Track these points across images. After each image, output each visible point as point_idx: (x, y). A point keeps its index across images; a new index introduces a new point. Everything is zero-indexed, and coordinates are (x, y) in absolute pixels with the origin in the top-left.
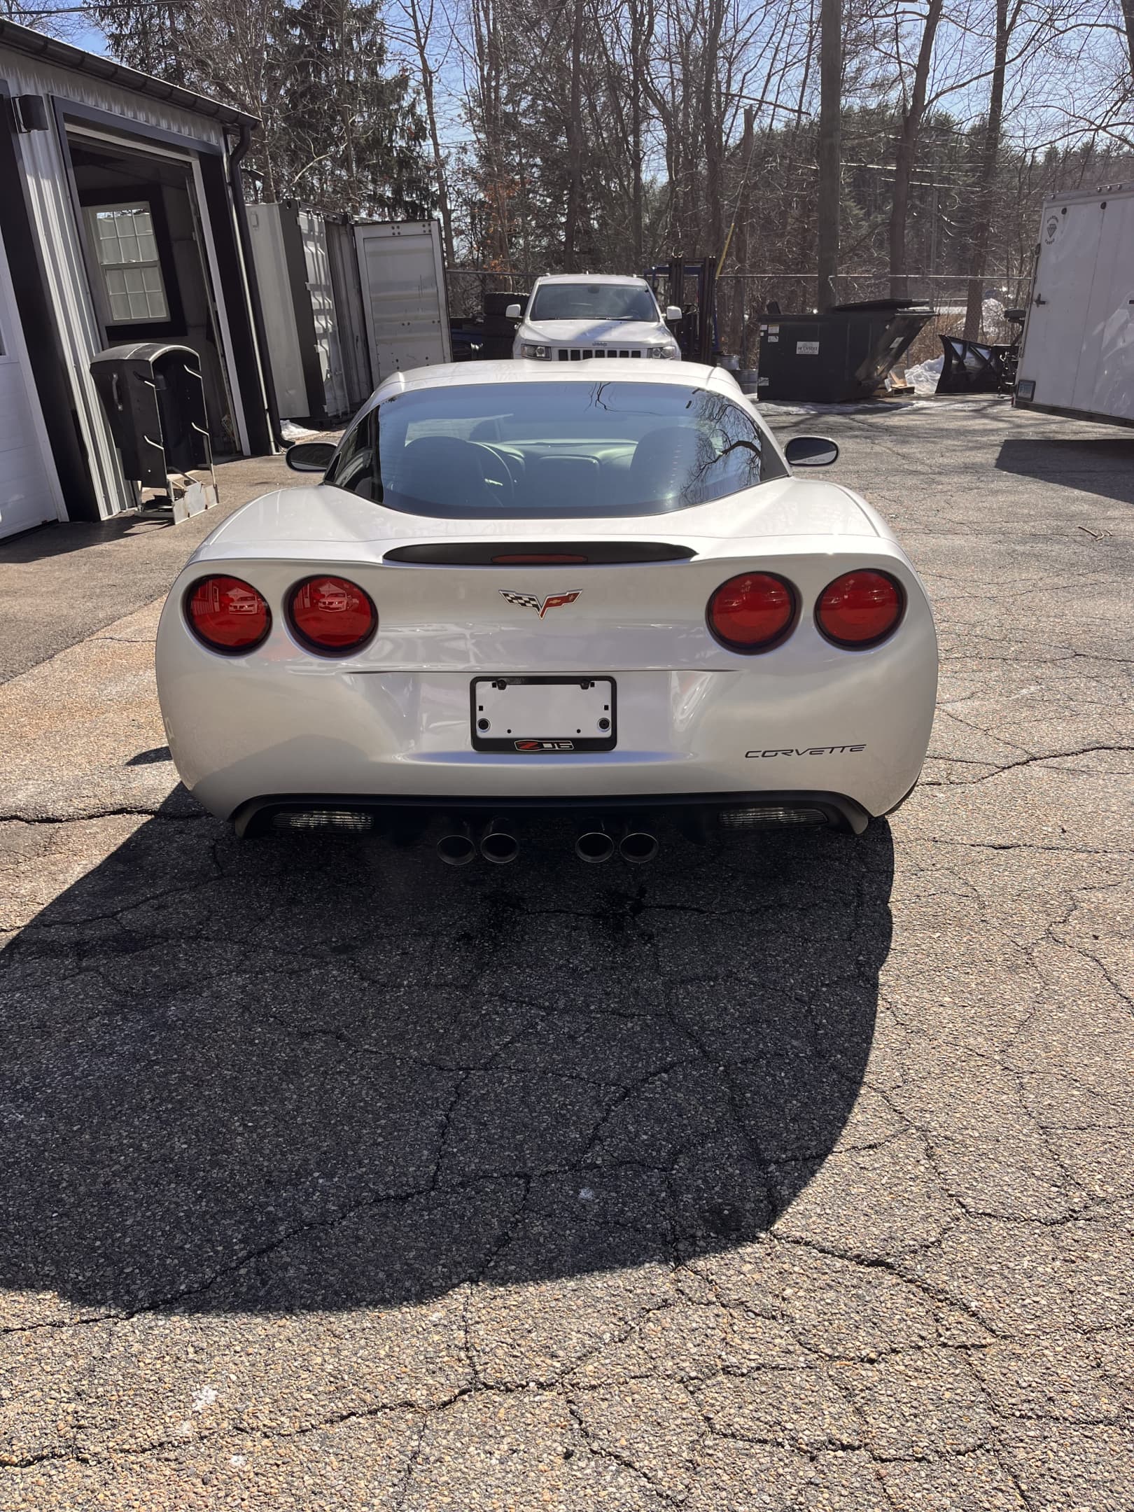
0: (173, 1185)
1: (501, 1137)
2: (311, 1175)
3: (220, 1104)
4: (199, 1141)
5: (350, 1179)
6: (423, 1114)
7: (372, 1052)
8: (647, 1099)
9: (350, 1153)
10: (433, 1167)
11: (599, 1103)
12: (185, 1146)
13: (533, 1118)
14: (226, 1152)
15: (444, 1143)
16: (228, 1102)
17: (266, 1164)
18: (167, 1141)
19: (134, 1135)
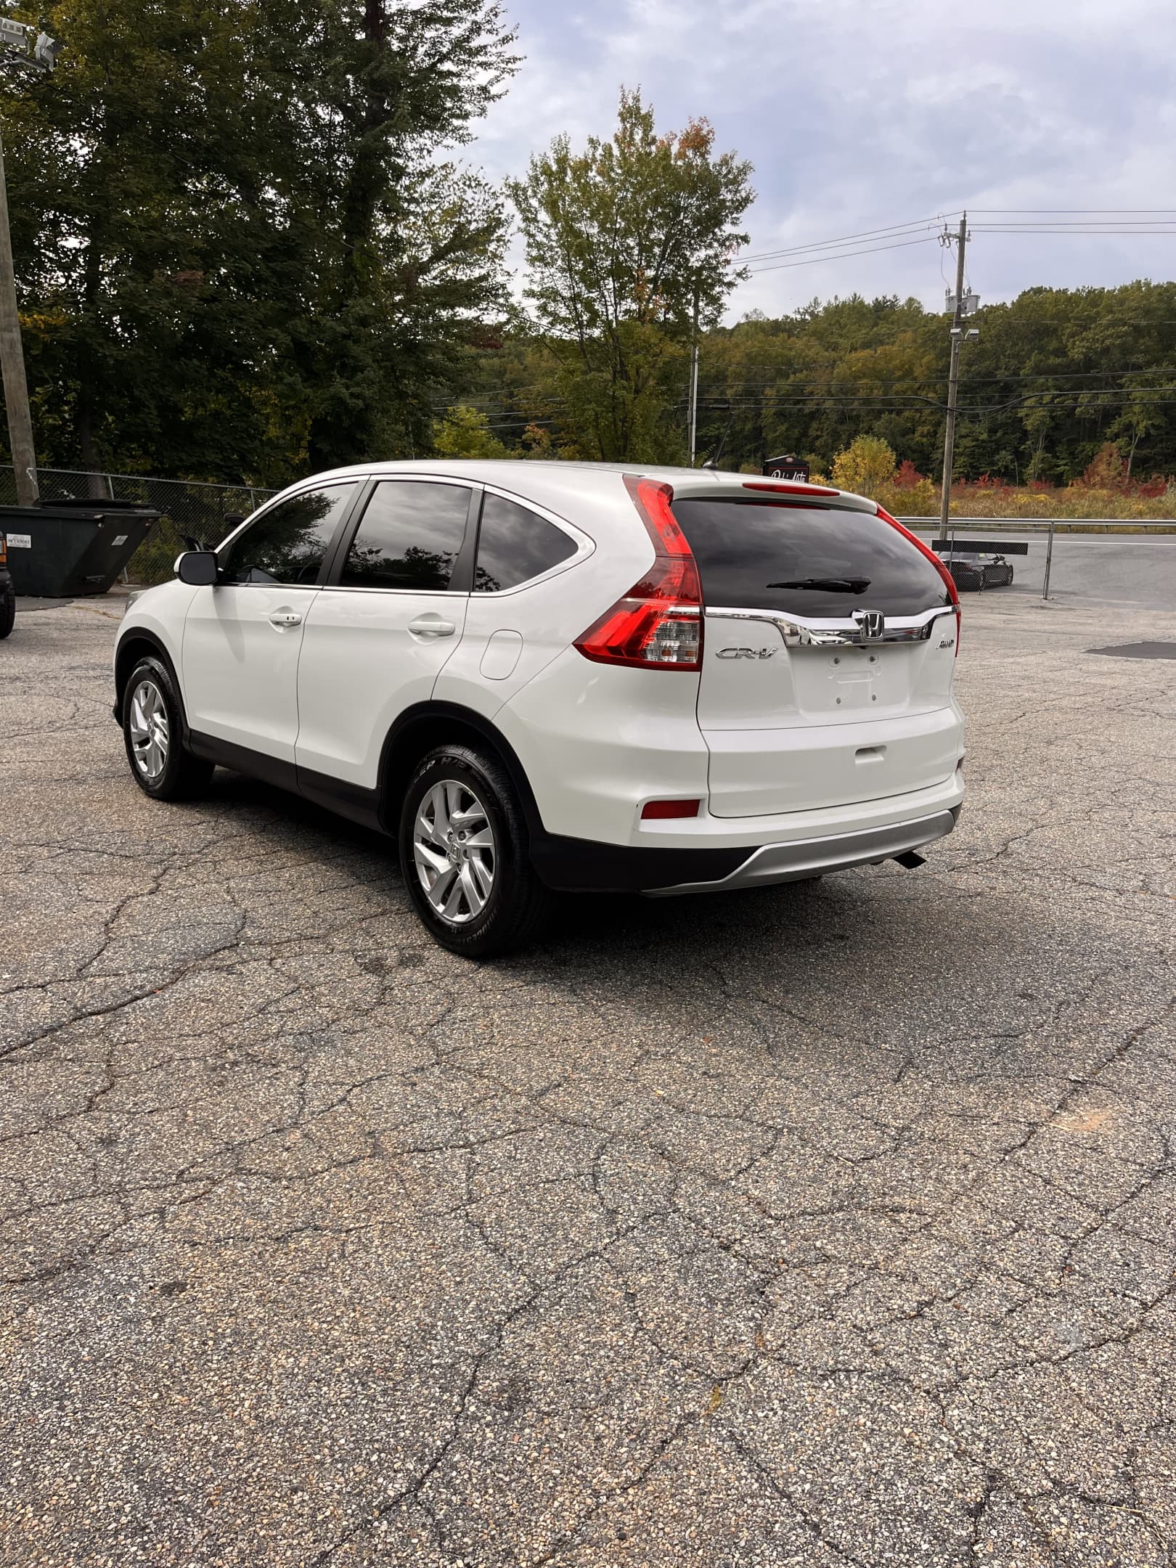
0: (325, 1389)
1: (547, 1239)
2: (436, 1326)
3: (276, 1318)
4: (298, 1351)
5: (472, 1312)
6: (467, 1249)
7: (362, 1228)
8: (612, 1175)
9: (446, 1298)
10: (523, 1278)
11: (585, 1189)
12: (292, 1360)
13: (553, 1218)
14: (335, 1347)
15: (511, 1260)
16: (282, 1314)
17: (386, 1337)
18: (268, 1365)
19: (229, 1374)
